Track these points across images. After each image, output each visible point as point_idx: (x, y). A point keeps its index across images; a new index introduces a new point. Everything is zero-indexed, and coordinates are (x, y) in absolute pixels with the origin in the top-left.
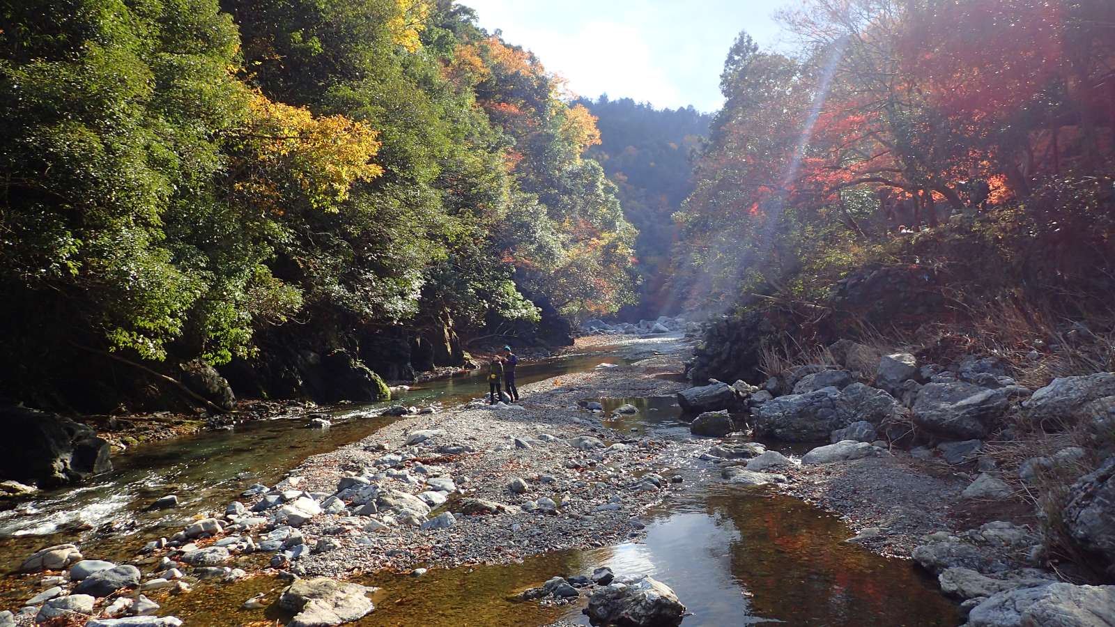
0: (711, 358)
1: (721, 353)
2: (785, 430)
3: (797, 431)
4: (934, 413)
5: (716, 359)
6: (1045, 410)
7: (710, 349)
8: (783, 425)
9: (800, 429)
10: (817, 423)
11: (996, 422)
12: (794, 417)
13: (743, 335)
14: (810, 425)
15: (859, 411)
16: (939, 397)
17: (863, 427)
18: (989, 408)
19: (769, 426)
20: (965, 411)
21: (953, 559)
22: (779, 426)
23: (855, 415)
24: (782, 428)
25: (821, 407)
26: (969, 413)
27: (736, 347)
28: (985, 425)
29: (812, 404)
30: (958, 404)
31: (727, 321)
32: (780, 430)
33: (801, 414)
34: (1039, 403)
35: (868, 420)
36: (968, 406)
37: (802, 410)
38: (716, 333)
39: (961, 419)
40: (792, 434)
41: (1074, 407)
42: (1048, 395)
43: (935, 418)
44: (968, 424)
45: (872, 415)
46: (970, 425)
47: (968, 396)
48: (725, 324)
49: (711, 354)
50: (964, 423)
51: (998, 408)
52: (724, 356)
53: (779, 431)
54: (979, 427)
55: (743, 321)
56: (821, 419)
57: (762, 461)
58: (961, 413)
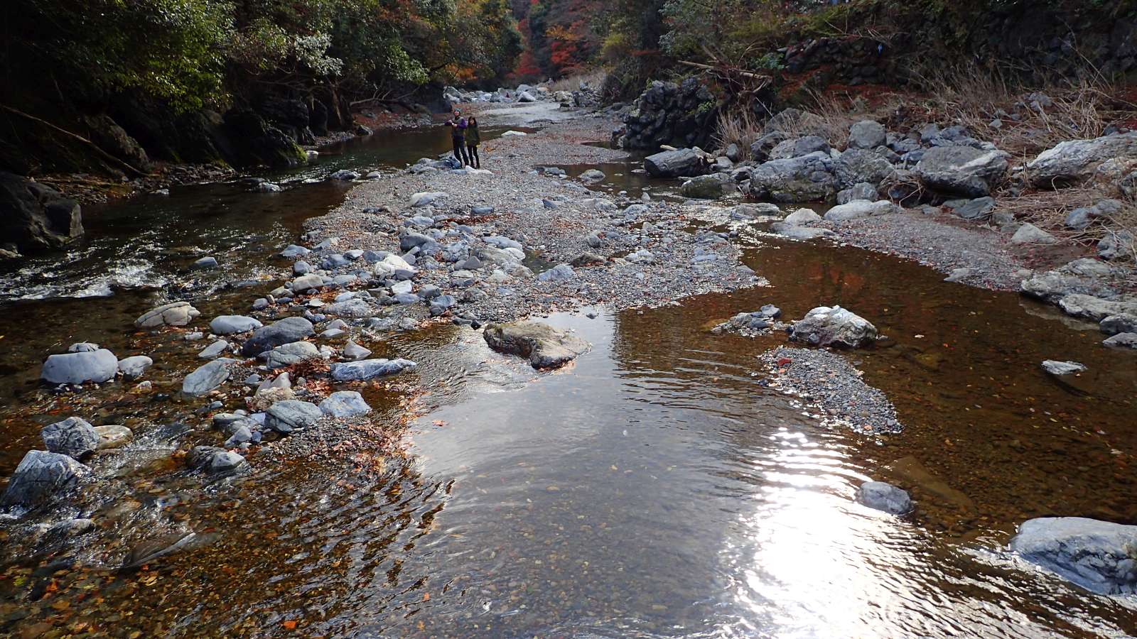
0: (645, 126)
1: (655, 121)
2: (782, 191)
3: (794, 192)
4: (945, 173)
5: (650, 127)
6: (1052, 170)
7: (643, 117)
8: (780, 187)
9: (796, 191)
10: (812, 185)
11: (997, 182)
12: (789, 180)
13: (680, 103)
14: (805, 187)
15: (859, 173)
16: (945, 159)
17: (868, 189)
18: (993, 169)
19: (765, 189)
20: (974, 172)
21: (1066, 288)
22: (776, 189)
23: (856, 177)
24: (779, 190)
25: (814, 170)
26: (977, 174)
27: (671, 115)
28: (989, 184)
29: (806, 168)
30: (967, 165)
31: (663, 88)
32: (778, 192)
33: (796, 177)
34: (1046, 164)
35: (869, 181)
36: (976, 167)
37: (797, 173)
38: (650, 100)
39: (971, 179)
40: (789, 195)
41: (1081, 167)
42: (1056, 157)
43: (946, 179)
44: (976, 184)
45: (872, 177)
46: (979, 184)
47: (974, 159)
48: (661, 91)
49: (644, 121)
50: (973, 183)
51: (999, 170)
52: (658, 124)
53: (776, 193)
54: (985, 187)
55: (680, 89)
56: (815, 182)
57: (799, 218)
58: (970, 174)
